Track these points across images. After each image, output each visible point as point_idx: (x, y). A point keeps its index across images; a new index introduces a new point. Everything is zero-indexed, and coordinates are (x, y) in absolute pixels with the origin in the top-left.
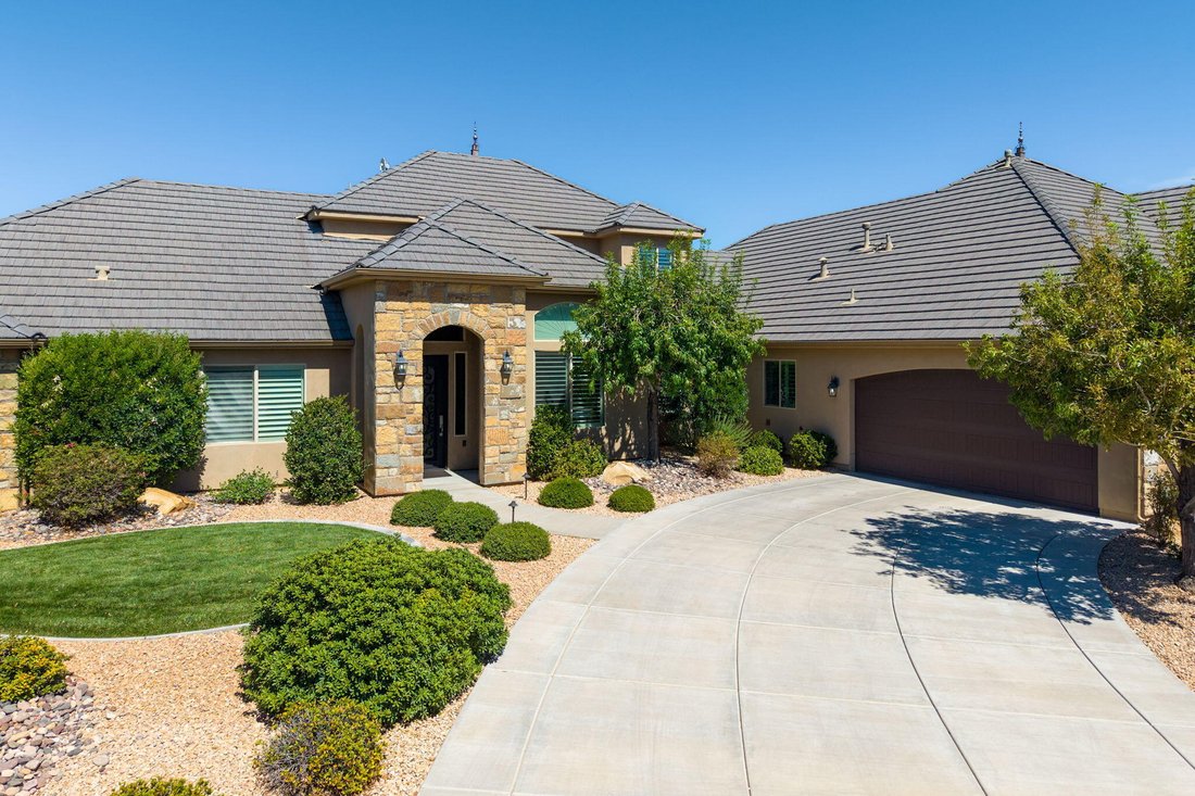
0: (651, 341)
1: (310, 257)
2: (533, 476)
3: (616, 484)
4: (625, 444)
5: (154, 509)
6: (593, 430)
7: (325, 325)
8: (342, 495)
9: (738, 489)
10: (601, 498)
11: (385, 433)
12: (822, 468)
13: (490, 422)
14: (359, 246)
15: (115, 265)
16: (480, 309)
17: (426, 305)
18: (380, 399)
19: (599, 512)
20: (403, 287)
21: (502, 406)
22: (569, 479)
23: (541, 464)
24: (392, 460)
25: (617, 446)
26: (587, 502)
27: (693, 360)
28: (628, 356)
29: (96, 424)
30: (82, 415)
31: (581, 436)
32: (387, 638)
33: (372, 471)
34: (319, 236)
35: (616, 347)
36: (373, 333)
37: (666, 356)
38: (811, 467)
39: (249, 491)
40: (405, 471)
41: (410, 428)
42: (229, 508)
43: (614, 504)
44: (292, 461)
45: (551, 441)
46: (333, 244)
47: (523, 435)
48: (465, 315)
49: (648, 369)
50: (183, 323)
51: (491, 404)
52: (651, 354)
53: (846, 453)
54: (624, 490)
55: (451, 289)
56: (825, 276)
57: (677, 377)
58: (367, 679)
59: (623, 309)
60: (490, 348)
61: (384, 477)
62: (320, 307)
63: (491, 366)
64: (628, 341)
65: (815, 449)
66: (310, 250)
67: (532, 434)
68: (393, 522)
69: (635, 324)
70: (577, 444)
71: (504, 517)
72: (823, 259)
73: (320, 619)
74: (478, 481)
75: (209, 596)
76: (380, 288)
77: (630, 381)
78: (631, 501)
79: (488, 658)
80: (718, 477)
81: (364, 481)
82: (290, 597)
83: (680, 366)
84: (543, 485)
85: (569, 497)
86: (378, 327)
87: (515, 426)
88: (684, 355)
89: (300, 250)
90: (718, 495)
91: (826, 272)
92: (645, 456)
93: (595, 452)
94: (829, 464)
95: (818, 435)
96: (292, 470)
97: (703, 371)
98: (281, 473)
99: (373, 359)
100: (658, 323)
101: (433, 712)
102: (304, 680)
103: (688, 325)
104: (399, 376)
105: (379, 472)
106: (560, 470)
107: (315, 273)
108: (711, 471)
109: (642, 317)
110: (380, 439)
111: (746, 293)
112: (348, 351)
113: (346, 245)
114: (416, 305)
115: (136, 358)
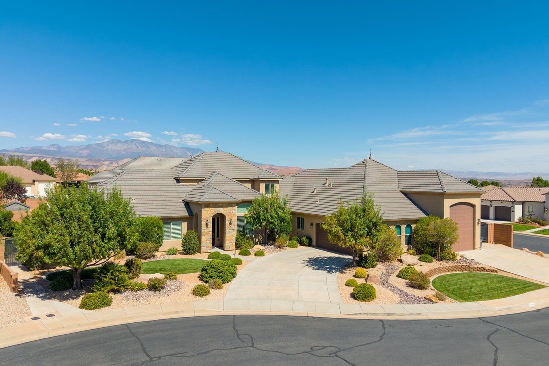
0: (265, 217)
1: (179, 191)
2: (237, 248)
3: (256, 250)
4: (259, 240)
5: (156, 256)
6: (251, 236)
7: (186, 212)
8: (194, 253)
9: (285, 251)
10: (252, 253)
11: (203, 238)
12: (309, 246)
13: (227, 235)
14: (190, 187)
15: (137, 197)
16: (225, 209)
17: (213, 209)
18: (202, 231)
19: (252, 256)
20: (208, 205)
21: (229, 232)
22: (245, 249)
23: (238, 245)
24: (205, 245)
25: (257, 240)
26: (249, 254)
27: (274, 221)
28: (259, 221)
29: (147, 238)
30: (144, 236)
31: (247, 238)
32: (222, 272)
33: (200, 247)
34: (179, 184)
35: (257, 218)
36: (201, 216)
37: (268, 221)
38: (306, 246)
39: (172, 252)
40: (207, 247)
41: (209, 237)
42: (170, 256)
43: (255, 255)
44: (184, 244)
45: (241, 240)
46: (183, 187)
47: (234, 238)
48: (221, 210)
49: (264, 224)
50: (155, 213)
51: (227, 231)
52: (265, 220)
53: (314, 242)
54: (258, 251)
55: (218, 205)
56: (315, 193)
57: (270, 225)
58: (219, 277)
59: (258, 209)
60: (227, 218)
61: (203, 249)
62: (184, 206)
63: (227, 222)
64: (259, 217)
65: (307, 241)
66: (178, 189)
67: (236, 238)
68: (208, 258)
69: (261, 213)
70: (247, 240)
71: (232, 257)
72: (315, 188)
73: (212, 269)
74: (223, 250)
75: (185, 269)
76: (203, 206)
77: (260, 226)
78: (259, 254)
79: (234, 277)
80: (280, 248)
81: (199, 251)
82: (208, 266)
83: (272, 223)
84: (239, 250)
85: (246, 253)
86: (202, 214)
87: (232, 236)
88: (273, 220)
89: (176, 189)
90: (280, 252)
91: (316, 191)
92: (264, 243)
93: (251, 243)
94: (310, 245)
95: (307, 237)
96: (183, 247)
97: (277, 224)
98: (180, 248)
99: (201, 222)
100: (266, 213)
101: (228, 282)
102: (211, 277)
103: (274, 213)
104: (207, 225)
105: (202, 248)
106: (243, 247)
107: (181, 196)
108: (279, 247)
109: (263, 211)
110: (202, 240)
111: (289, 203)
112: (192, 218)
113: (186, 187)
114: (211, 209)
115: (153, 224)
